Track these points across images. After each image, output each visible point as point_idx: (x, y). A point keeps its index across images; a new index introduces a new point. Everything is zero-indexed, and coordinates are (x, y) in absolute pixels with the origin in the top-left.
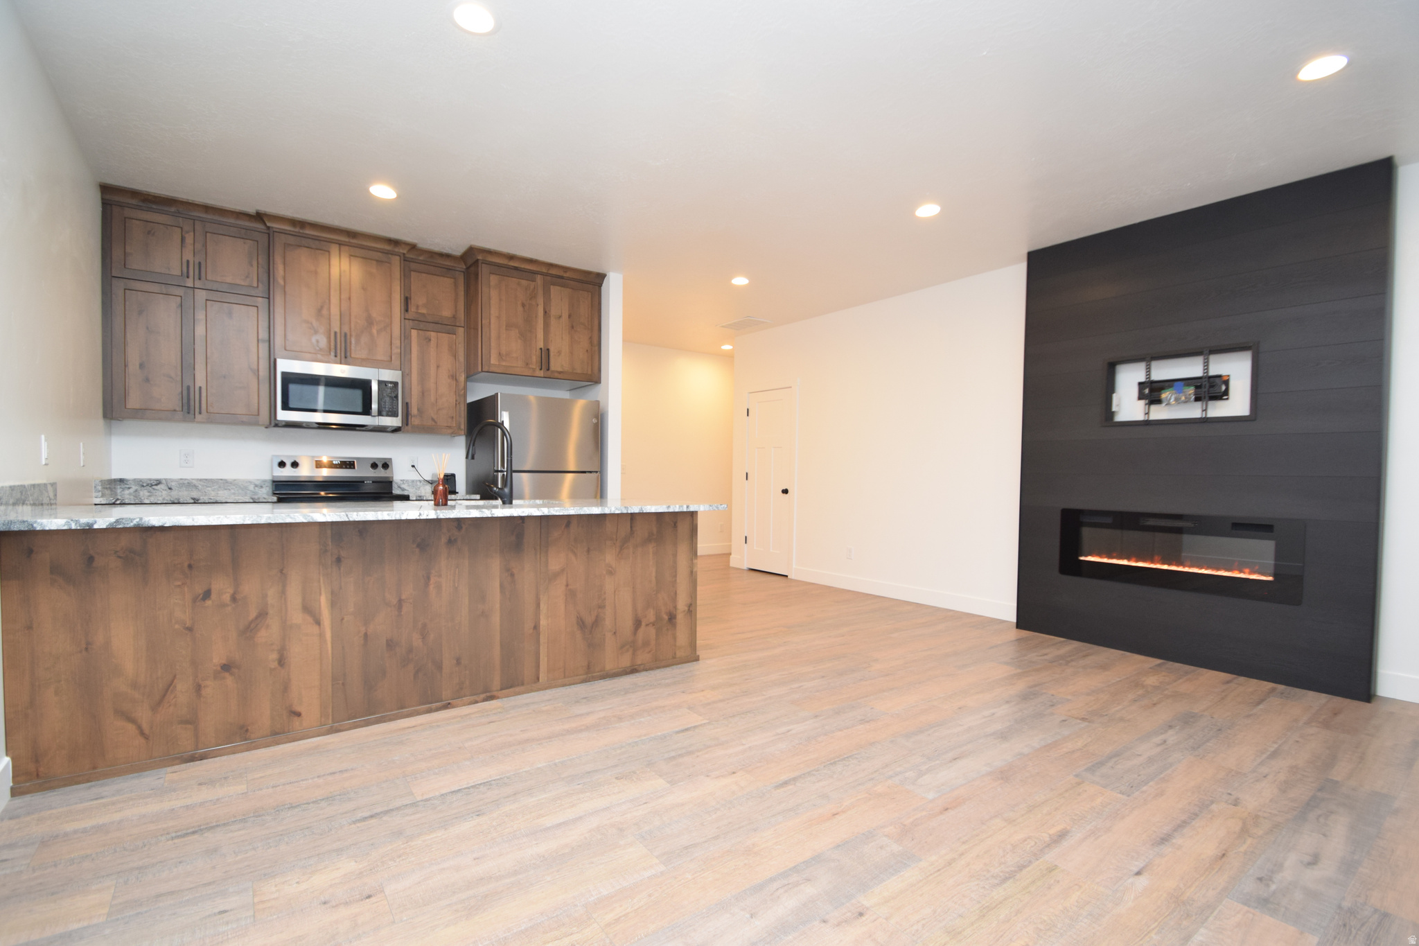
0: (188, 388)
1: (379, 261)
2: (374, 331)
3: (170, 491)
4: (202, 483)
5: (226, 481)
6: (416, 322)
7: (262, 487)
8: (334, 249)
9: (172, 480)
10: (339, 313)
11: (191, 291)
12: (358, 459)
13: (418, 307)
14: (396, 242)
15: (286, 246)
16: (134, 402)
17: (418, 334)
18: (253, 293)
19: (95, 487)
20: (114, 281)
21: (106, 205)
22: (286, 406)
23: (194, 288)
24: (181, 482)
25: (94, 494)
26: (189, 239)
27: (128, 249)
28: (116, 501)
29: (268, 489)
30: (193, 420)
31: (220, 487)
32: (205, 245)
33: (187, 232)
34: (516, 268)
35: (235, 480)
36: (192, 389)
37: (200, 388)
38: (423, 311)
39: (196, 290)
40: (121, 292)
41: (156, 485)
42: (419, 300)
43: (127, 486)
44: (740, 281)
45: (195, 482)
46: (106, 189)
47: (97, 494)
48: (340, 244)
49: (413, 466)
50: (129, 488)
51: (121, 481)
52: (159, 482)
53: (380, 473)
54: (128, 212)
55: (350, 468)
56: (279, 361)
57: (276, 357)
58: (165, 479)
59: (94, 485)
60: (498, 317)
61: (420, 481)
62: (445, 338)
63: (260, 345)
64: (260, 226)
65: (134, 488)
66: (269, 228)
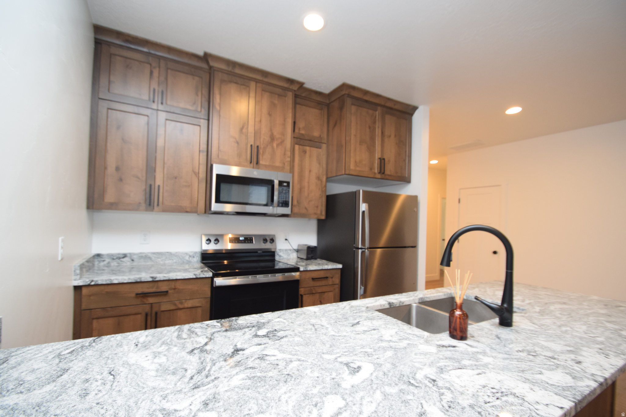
0: (151, 186)
1: (280, 95)
2: (275, 145)
3: (132, 262)
4: (155, 256)
5: (170, 254)
6: (299, 139)
7: (194, 257)
8: (253, 85)
9: (134, 254)
10: (254, 132)
11: (155, 112)
12: (256, 236)
13: (299, 129)
14: (291, 81)
15: (222, 81)
16: (109, 198)
17: (299, 148)
18: (198, 115)
19: (75, 271)
20: (101, 101)
21: (98, 43)
22: (218, 201)
23: (158, 110)
24: (140, 255)
25: (74, 277)
26: (156, 73)
27: (112, 78)
28: (91, 282)
29: (197, 258)
30: (152, 210)
31: (166, 258)
32: (166, 79)
33: (155, 68)
34: (366, 101)
35: (176, 253)
36: (153, 187)
37: (159, 186)
38: (303, 132)
39: (159, 112)
40: (105, 111)
41: (123, 258)
42: (301, 124)
43: (102, 259)
44: (514, 110)
45: (150, 255)
46: (98, 29)
47: (76, 277)
48: (256, 82)
49: (286, 240)
50: (104, 261)
51: (98, 255)
52: (125, 256)
53: (268, 246)
54: (113, 50)
55: (250, 243)
56: (215, 166)
57: (212, 163)
58: (130, 254)
59: (73, 269)
60: (355, 136)
61: (290, 250)
62: (315, 151)
63: (201, 154)
64: (204, 66)
65: (107, 260)
66: (211, 67)
